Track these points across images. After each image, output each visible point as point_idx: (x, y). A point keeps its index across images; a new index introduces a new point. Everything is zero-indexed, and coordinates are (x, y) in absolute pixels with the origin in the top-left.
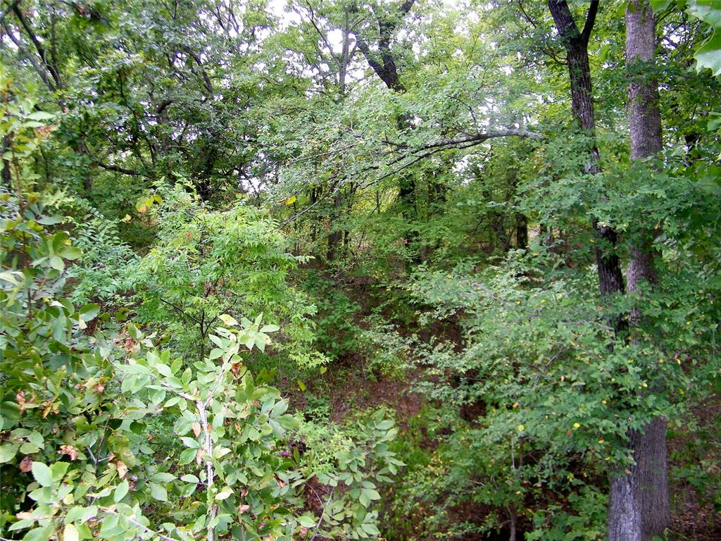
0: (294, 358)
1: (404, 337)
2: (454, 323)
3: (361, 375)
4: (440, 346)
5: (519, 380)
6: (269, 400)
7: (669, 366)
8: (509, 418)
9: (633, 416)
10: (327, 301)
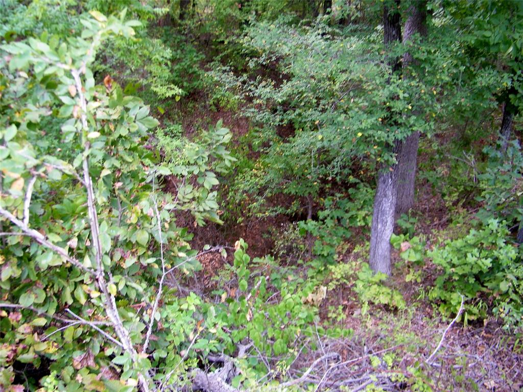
0: (155, 89)
1: (237, 77)
2: (274, 70)
3: (205, 107)
4: (264, 83)
5: (320, 109)
6: (135, 107)
7: (427, 96)
8: (311, 136)
9: (399, 130)
10: (179, 51)
